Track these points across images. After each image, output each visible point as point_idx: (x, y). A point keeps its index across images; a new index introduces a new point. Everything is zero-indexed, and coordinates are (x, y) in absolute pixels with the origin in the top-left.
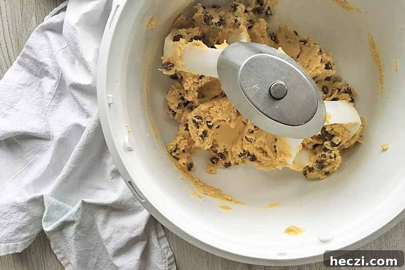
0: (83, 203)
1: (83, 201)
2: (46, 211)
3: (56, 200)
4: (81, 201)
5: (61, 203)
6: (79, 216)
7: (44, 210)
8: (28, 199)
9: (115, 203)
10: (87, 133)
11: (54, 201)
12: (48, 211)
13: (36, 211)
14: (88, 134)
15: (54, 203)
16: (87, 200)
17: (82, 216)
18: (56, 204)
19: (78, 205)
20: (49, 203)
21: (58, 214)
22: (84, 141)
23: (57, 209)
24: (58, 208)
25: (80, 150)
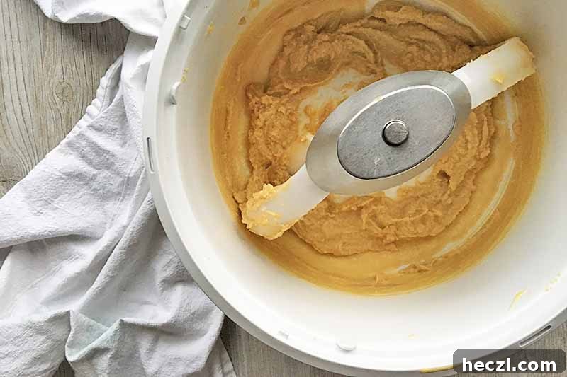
0: (123, 324)
1: (121, 320)
2: (72, 332)
3: (87, 318)
4: (119, 320)
5: (92, 322)
6: (116, 343)
7: (70, 331)
8: (49, 316)
9: (167, 325)
10: (131, 230)
11: (85, 319)
12: (75, 333)
13: (59, 332)
14: (132, 232)
15: (84, 322)
16: (127, 319)
17: (120, 341)
18: (86, 324)
19: (116, 325)
20: (77, 322)
21: (88, 337)
22: (127, 241)
23: (87, 330)
24: (89, 329)
25: (121, 253)
